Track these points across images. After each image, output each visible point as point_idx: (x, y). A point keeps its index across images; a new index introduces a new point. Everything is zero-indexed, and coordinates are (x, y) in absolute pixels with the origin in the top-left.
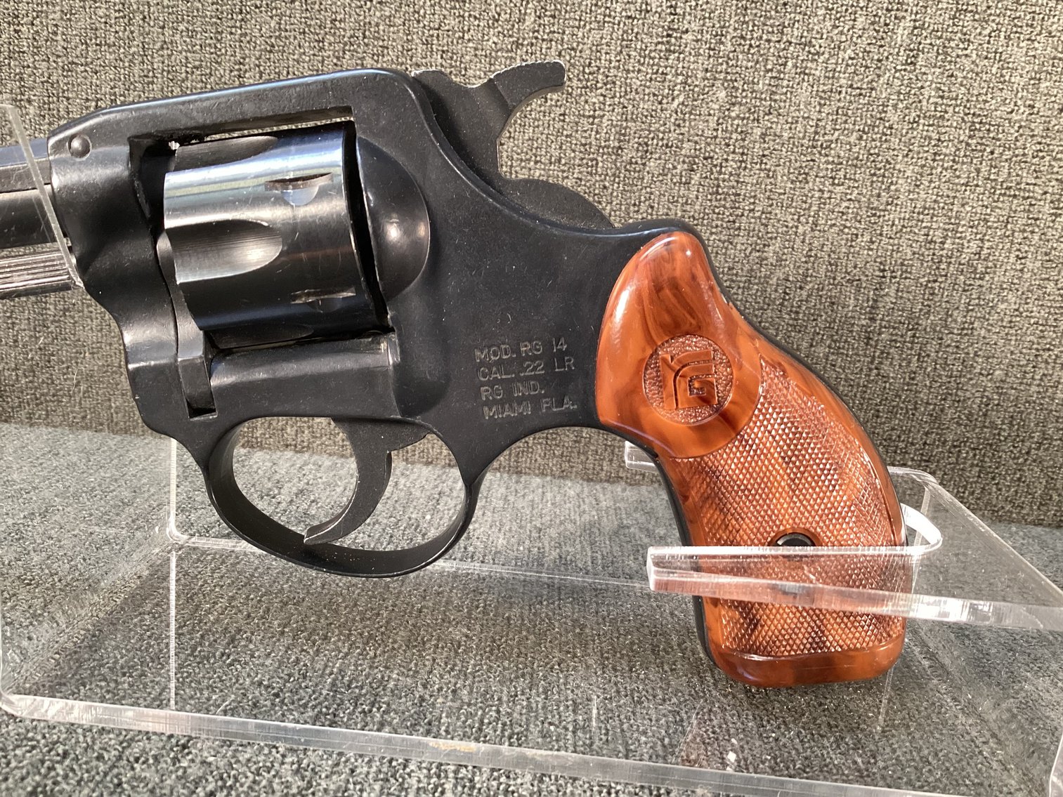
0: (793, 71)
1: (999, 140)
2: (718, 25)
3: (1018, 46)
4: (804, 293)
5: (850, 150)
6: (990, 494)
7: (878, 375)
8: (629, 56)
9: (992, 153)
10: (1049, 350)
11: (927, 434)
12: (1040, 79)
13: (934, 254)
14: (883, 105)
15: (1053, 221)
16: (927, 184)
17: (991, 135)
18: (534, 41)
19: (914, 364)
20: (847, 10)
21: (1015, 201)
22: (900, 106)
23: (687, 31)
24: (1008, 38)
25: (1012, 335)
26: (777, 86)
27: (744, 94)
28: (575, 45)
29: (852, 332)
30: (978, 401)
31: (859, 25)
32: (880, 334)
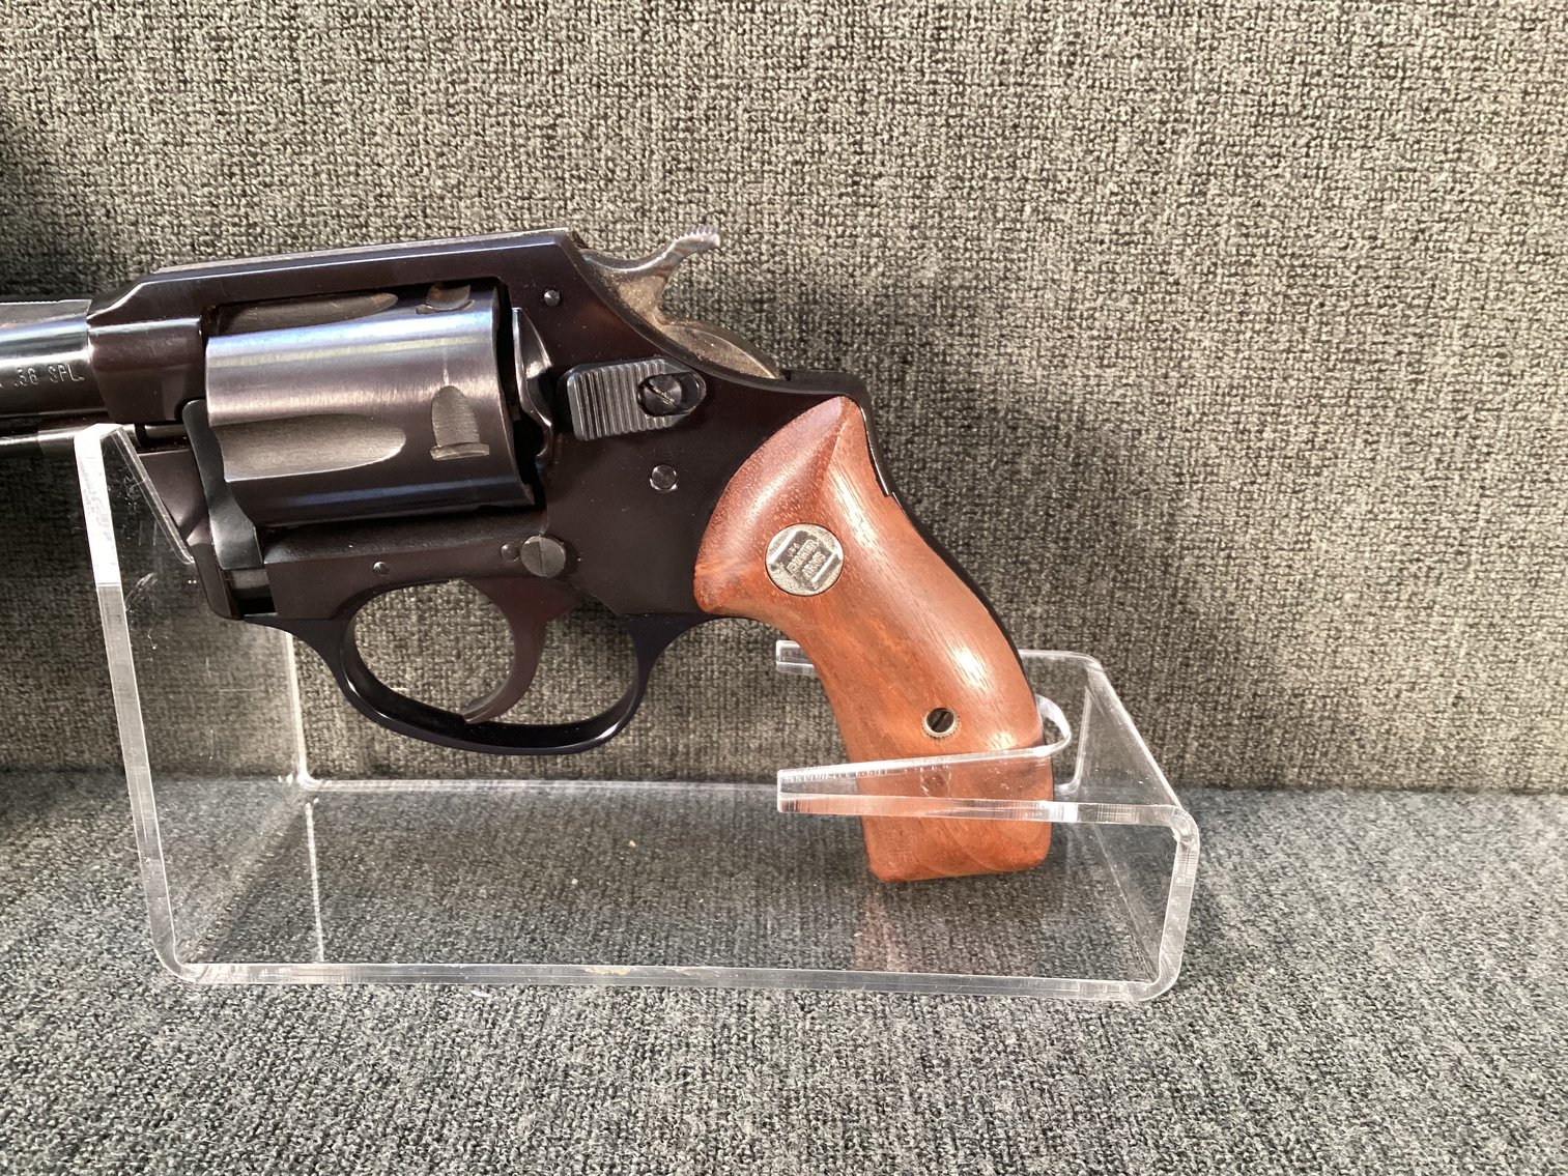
0: (1034, 218)
1: (1330, 287)
2: (922, 164)
3: (1349, 157)
4: (1075, 515)
5: (1121, 319)
6: (1349, 753)
7: (1184, 610)
8: (802, 215)
9: (1322, 305)
10: (1418, 560)
11: (1256, 682)
12: (1382, 199)
13: (1249, 447)
14: (1163, 254)
15: (1413, 390)
16: (1232, 354)
17: (1319, 282)
18: (666, 205)
19: (1231, 596)
20: (1103, 127)
21: (1359, 368)
22: (1188, 252)
23: (881, 175)
24: (1334, 147)
25: (1365, 545)
26: (1011, 241)
27: (967, 255)
28: (724, 206)
29: (1143, 558)
30: (1324, 634)
31: (1122, 147)
32: (1181, 558)
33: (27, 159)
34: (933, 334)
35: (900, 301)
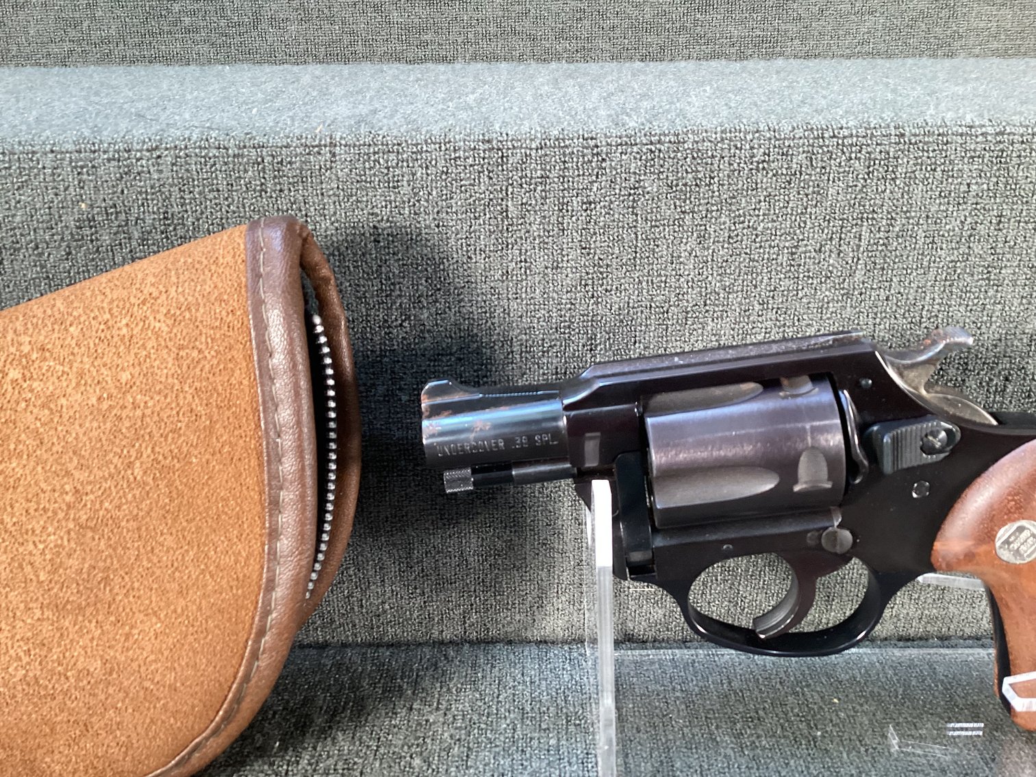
33: (457, 280)
34: (1028, 363)
35: (1009, 344)
